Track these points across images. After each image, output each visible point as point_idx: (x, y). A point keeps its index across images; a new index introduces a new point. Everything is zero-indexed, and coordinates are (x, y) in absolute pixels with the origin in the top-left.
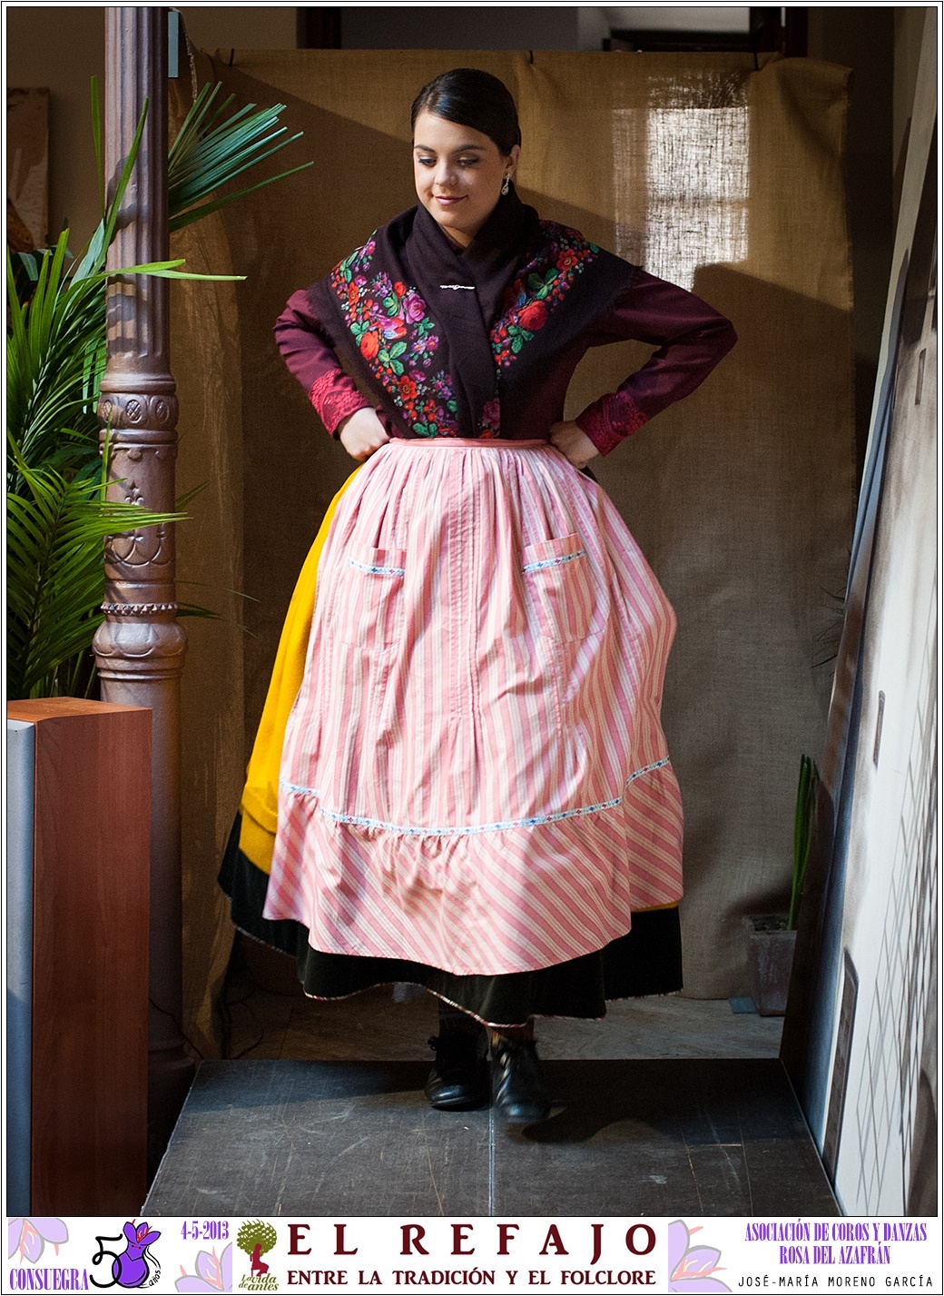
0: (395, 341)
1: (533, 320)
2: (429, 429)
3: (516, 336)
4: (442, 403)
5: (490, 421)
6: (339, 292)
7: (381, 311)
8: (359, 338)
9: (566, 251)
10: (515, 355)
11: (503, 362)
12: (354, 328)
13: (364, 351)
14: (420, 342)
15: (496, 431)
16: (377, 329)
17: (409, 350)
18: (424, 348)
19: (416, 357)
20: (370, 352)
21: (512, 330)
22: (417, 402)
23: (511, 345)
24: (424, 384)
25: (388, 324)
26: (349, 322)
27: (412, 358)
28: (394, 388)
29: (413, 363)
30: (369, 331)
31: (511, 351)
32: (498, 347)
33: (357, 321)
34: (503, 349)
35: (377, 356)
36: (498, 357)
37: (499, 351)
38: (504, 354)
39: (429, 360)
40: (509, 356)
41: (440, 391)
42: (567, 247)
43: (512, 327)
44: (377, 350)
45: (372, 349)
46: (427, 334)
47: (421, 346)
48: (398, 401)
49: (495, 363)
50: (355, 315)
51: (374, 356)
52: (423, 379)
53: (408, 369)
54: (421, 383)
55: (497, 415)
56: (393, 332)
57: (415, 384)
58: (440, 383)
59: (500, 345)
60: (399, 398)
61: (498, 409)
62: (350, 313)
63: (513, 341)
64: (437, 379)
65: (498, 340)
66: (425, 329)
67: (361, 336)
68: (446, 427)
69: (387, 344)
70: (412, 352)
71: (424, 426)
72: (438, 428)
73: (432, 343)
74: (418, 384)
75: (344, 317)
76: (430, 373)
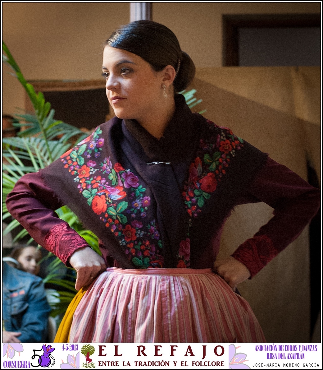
0: (119, 201)
1: (209, 186)
2: (143, 262)
3: (199, 196)
4: (154, 242)
5: (183, 254)
6: (70, 171)
7: (107, 183)
8: (90, 200)
9: (224, 141)
10: (200, 208)
11: (193, 214)
12: (85, 194)
13: (94, 208)
14: (138, 201)
15: (187, 262)
16: (105, 194)
17: (130, 207)
18: (140, 205)
19: (135, 211)
20: (100, 208)
21: (197, 192)
22: (136, 243)
23: (197, 202)
24: (141, 229)
25: (113, 191)
26: (81, 189)
27: (132, 212)
28: (120, 233)
29: (134, 215)
30: (98, 195)
31: (198, 206)
32: (189, 203)
33: (87, 189)
34: (192, 205)
35: (106, 212)
36: (189, 211)
37: (189, 206)
38: (193, 208)
39: (145, 212)
40: (196, 210)
41: (153, 234)
42: (225, 139)
43: (196, 190)
44: (105, 208)
45: (102, 207)
46: (142, 195)
47: (138, 203)
48: (122, 242)
49: (188, 214)
50: (85, 184)
51: (104, 212)
52: (141, 226)
53: (130, 219)
54: (139, 229)
55: (188, 251)
56: (117, 195)
57: (135, 230)
58: (153, 228)
59: (190, 202)
60: (123, 240)
61: (189, 246)
62: (81, 183)
63: (198, 199)
64: (151, 225)
65: (188, 199)
66: (140, 193)
67: (91, 198)
68: (156, 259)
69: (113, 203)
70: (132, 208)
71: (140, 259)
72: (151, 261)
73: (146, 201)
74: (137, 230)
75: (77, 187)
76: (145, 222)
